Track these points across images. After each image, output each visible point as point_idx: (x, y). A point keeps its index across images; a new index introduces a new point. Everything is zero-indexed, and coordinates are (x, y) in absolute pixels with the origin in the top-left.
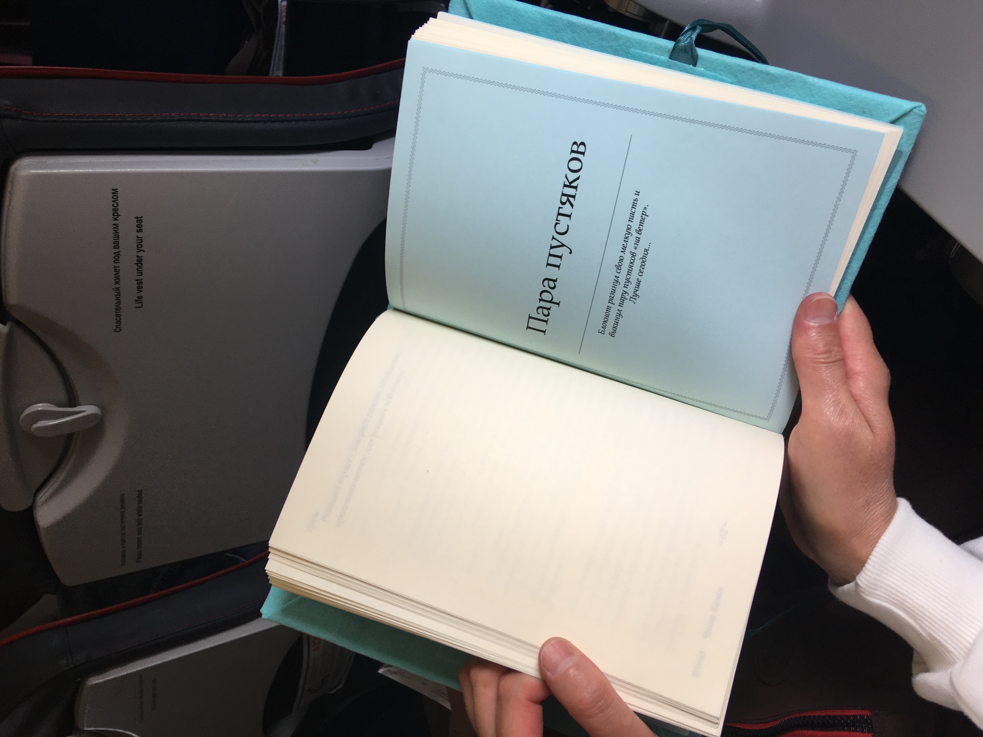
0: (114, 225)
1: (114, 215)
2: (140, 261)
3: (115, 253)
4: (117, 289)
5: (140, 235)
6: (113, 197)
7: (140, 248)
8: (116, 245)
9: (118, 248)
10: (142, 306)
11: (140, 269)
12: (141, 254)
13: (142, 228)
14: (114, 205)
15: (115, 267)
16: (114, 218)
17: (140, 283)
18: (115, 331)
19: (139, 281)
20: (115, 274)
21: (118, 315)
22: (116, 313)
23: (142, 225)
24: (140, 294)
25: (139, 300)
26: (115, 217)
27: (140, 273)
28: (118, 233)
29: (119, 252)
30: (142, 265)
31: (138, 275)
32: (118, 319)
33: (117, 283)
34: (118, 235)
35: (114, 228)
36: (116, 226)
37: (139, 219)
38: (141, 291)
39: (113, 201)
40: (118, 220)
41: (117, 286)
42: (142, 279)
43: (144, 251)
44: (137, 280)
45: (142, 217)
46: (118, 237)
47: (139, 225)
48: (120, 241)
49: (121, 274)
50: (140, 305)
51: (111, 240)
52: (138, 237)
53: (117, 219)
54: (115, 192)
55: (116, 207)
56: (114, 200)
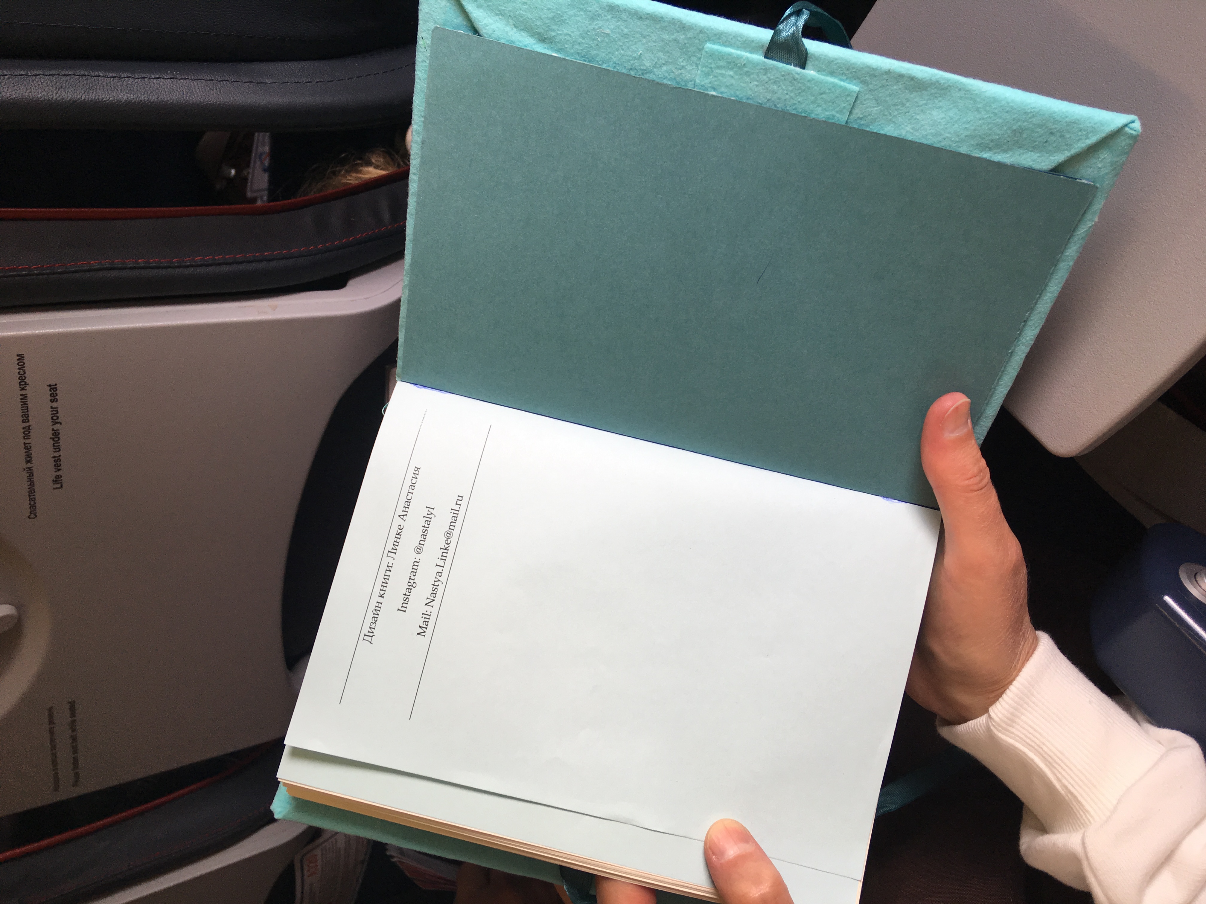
0: (21, 395)
1: (20, 385)
2: (56, 434)
3: (24, 428)
4: (29, 468)
5: (55, 405)
6: (18, 364)
7: (55, 420)
8: (25, 418)
9: (28, 422)
10: (62, 487)
11: (58, 444)
12: (56, 427)
13: (57, 397)
14: (20, 373)
15: (25, 444)
16: (20, 387)
17: (57, 462)
18: (29, 517)
19: (56, 459)
20: (26, 452)
21: (32, 499)
22: (29, 496)
23: (56, 394)
24: (59, 473)
25: (57, 480)
26: (22, 386)
27: (57, 448)
28: (27, 404)
29: (29, 426)
30: (59, 440)
31: (54, 452)
32: (32, 503)
33: (28, 462)
34: (27, 407)
35: (21, 399)
36: (24, 397)
37: (52, 387)
38: (59, 470)
39: (19, 369)
40: (26, 390)
41: (29, 465)
42: (60, 456)
43: (61, 423)
44: (54, 457)
45: (56, 385)
46: (27, 409)
47: (53, 393)
48: (31, 413)
49: (34, 452)
50: (59, 486)
51: (19, 413)
52: (52, 408)
53: (25, 388)
54: (21, 357)
55: (22, 374)
56: (19, 367)
